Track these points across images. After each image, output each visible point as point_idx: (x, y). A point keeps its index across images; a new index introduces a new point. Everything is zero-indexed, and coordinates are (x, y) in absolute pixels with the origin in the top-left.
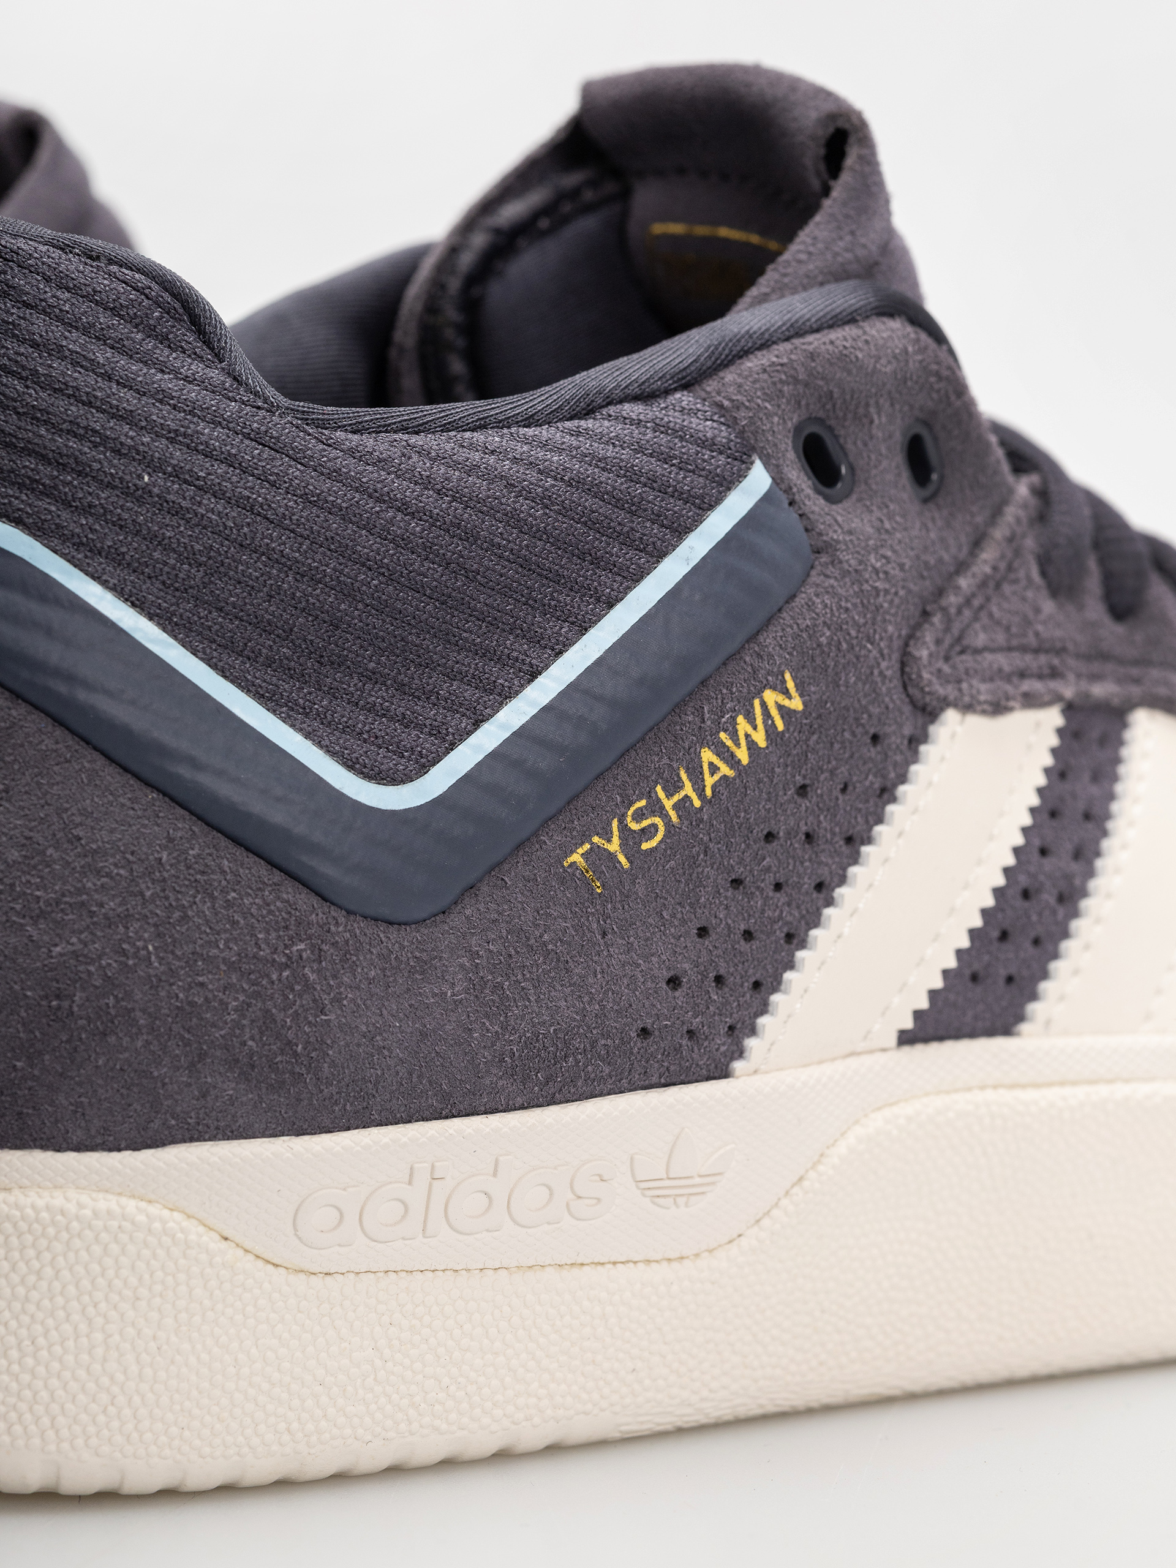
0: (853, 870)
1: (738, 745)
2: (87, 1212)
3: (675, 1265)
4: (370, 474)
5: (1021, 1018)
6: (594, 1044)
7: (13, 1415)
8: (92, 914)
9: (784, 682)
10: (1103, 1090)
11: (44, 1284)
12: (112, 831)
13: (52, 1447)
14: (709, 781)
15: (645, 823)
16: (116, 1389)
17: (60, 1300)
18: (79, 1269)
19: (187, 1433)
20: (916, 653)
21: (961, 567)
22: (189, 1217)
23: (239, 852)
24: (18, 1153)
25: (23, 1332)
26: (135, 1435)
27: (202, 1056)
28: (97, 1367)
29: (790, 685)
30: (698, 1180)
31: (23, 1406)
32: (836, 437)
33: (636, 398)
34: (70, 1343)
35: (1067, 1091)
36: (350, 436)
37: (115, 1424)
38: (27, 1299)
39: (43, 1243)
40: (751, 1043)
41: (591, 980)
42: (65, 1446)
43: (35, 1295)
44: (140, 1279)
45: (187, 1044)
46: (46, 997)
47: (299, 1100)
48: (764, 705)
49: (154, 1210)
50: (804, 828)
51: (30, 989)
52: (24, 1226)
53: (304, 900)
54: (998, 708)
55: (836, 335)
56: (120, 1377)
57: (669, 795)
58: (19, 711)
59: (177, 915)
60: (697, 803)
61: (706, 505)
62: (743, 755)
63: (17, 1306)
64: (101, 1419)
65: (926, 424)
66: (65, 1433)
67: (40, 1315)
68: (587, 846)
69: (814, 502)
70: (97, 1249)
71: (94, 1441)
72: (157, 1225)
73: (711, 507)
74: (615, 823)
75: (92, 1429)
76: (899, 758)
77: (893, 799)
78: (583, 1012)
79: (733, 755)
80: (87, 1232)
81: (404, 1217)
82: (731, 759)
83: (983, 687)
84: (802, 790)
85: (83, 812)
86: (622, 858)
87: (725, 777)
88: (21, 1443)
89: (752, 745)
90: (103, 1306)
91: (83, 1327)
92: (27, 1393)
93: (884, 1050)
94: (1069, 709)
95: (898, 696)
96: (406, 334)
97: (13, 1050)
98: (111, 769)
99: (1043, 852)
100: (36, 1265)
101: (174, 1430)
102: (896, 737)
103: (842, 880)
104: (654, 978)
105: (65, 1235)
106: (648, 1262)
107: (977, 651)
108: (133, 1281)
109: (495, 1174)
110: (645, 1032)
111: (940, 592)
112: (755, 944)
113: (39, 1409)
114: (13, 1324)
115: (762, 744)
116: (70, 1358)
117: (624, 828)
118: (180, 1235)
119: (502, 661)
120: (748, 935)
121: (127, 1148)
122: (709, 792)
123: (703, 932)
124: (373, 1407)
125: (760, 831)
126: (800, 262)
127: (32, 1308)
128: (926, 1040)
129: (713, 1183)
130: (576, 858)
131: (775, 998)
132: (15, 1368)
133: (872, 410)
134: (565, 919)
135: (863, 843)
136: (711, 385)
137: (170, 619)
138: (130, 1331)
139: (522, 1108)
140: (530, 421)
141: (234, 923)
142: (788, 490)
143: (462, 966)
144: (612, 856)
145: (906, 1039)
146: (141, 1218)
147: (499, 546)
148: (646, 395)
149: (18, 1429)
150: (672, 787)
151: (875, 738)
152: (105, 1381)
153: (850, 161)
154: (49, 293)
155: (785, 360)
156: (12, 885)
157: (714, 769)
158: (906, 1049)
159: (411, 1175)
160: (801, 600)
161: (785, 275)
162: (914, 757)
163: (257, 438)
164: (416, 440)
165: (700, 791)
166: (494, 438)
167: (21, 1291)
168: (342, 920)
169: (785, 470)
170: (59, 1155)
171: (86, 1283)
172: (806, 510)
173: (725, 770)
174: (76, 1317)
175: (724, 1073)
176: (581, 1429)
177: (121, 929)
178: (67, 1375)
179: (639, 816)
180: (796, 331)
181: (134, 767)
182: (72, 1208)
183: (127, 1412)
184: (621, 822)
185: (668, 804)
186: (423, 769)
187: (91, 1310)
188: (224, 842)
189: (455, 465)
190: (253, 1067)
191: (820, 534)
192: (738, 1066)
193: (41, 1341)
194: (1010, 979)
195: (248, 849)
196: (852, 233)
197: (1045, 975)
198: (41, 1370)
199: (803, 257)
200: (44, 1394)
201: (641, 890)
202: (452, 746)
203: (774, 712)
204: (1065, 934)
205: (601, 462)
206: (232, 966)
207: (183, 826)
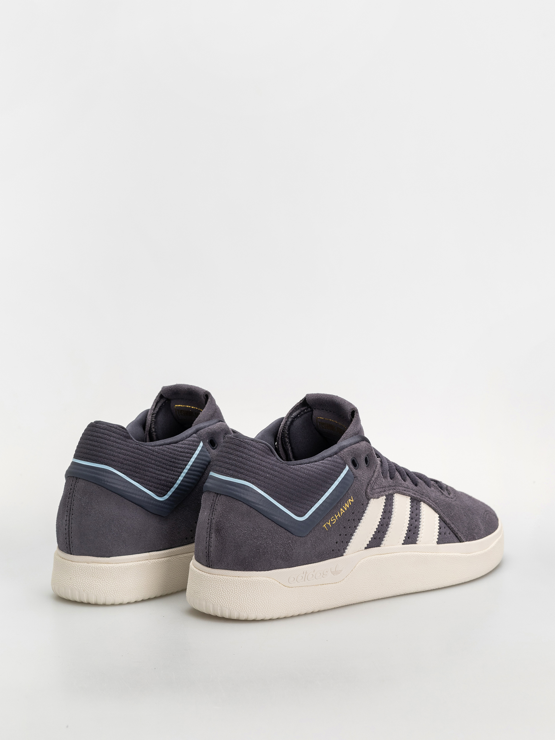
0: (359, 524)
1: (345, 508)
2: (262, 580)
3: (336, 584)
4: (296, 472)
5: (381, 544)
6: (327, 552)
7: (251, 609)
8: (262, 538)
9: (351, 498)
10: (393, 554)
11: (256, 590)
12: (265, 526)
13: (256, 613)
14: (342, 513)
15: (333, 520)
16: (265, 605)
17: (258, 592)
18: (261, 588)
19: (274, 611)
20: (367, 491)
21: (373, 476)
22: (275, 580)
23: (281, 528)
24: (252, 572)
25: (253, 597)
26: (267, 611)
27: (277, 557)
28: (263, 602)
29: (352, 498)
30: (339, 571)
31: (253, 608)
32: (356, 460)
33: (329, 457)
34: (259, 599)
35: (388, 555)
36: (293, 466)
37: (265, 610)
38: (253, 592)
39: (256, 584)
40: (346, 550)
41: (326, 543)
42: (258, 613)
43: (255, 592)
44: (269, 589)
45: (275, 556)
46: (256, 550)
47: (290, 563)
48: (349, 501)
49: (271, 579)
50: (353, 519)
51: (254, 549)
52: (253, 582)
53: (290, 534)
54: (378, 498)
55: (356, 445)
56: (266, 603)
57: (336, 516)
58: (251, 509)
59: (274, 537)
60: (340, 516)
61: (341, 472)
62: (346, 509)
63: (252, 593)
64: (263, 609)
65: (367, 455)
66: (258, 611)
67: (255, 595)
68: (326, 524)
69: (354, 470)
70: (263, 585)
71: (262, 612)
72: (271, 581)
73: (341, 473)
74: (329, 520)
75: (262, 611)
76: (365, 507)
77: (364, 513)
78: (325, 548)
79: (345, 509)
80: (262, 583)
81: (302, 579)
82: (344, 510)
83: (376, 495)
84: (353, 513)
85: (261, 523)
86: (330, 525)
87: (343, 512)
88: (252, 613)
89: (347, 507)
90: (264, 593)
91: (261, 596)
92: (253, 606)
93: (363, 550)
94: (386, 496)
95: (365, 497)
96: (279, 435)
97: (251, 557)
98: (264, 517)
99: (384, 518)
100: (255, 588)
101: (272, 610)
102: (365, 504)
103: (358, 526)
104: (334, 542)
105: (259, 583)
106: (332, 583)
107: (375, 489)
108: (268, 589)
109: (314, 572)
110: (333, 550)
111: (370, 481)
112: (347, 536)
113: (255, 608)
114: (251, 596)
115: (348, 507)
116: (259, 601)
117: (330, 521)
118: (274, 583)
119: (314, 498)
120: (346, 535)
121: (267, 571)
122: (341, 515)
123: (340, 535)
124: (297, 606)
125: (347, 520)
126: (349, 432)
127: (254, 594)
128: (368, 548)
129: (341, 572)
130: (324, 526)
131: (349, 544)
132: (252, 602)
133: (361, 456)
134: (323, 535)
135: (360, 520)
136: (339, 454)
137: (271, 495)
138: (267, 597)
139: (317, 562)
140: (316, 461)
141: (281, 538)
142: (351, 469)
143: (310, 542)
144: (329, 525)
145: (366, 548)
146: (269, 581)
147: (314, 481)
148: (330, 456)
149: (252, 611)
150: (337, 514)
151: (362, 504)
152: (264, 604)
153: (355, 416)
154: (253, 448)
155: (350, 450)
156: (252, 534)
157: (342, 511)
158: (366, 550)
159: (303, 573)
160: (353, 485)
161: (347, 434)
162: (367, 506)
163: (281, 468)
164: (302, 466)
165: (340, 515)
166: (312, 465)
167: (253, 591)
168: (295, 537)
169: (350, 466)
170: (257, 572)
171: (262, 590)
172: (353, 472)
173: (344, 511)
174: (260, 595)
175: (342, 555)
176: (323, 609)
177: (267, 540)
178: (259, 603)
179: (332, 519)
180: (351, 445)
181: (267, 516)
182: (260, 579)
183: (267, 608)
184: (330, 520)
185: (336, 517)
186: (305, 515)
187: (262, 594)
188: (279, 526)
189: (307, 470)
190: (284, 558)
191: (355, 475)
192: (344, 554)
193: (255, 598)
194: (379, 538)
195: (282, 527)
196: (356, 427)
197: (384, 537)
198: (255, 602)
199: (350, 431)
200: (256, 606)
201: (332, 530)
202: (308, 511)
203: (350, 502)
204: (387, 531)
205: (326, 467)
206: (281, 544)
207: (274, 524)
